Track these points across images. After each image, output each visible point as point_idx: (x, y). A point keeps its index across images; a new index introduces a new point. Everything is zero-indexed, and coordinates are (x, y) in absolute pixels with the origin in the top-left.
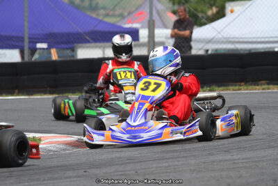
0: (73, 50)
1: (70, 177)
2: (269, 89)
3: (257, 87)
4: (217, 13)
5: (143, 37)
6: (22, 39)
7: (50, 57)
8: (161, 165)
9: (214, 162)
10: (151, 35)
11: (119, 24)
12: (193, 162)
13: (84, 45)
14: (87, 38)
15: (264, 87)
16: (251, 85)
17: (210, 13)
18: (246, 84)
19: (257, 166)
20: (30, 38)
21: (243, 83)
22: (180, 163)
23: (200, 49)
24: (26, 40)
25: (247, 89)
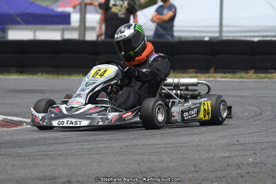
0: (4, 31)
3: (185, 75)
5: (75, 21)
8: (83, 147)
10: (83, 20)
11: (50, 7)
12: (116, 145)
13: (15, 26)
14: (19, 20)
15: (192, 75)
16: (179, 73)
18: (174, 72)
19: (179, 151)
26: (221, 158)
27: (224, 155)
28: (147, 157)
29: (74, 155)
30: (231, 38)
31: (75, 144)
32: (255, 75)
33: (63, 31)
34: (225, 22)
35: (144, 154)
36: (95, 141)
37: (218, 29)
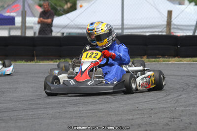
4: (71, 7)
5: (18, 23)
8: (28, 113)
12: (51, 111)
17: (66, 7)
19: (96, 116)
22: (42, 112)
23: (58, 33)
26: (126, 120)
27: (129, 118)
28: (74, 120)
30: (129, 34)
31: (21, 111)
32: (147, 60)
33: (10, 30)
34: (125, 22)
35: (72, 118)
36: (36, 109)
37: (120, 27)
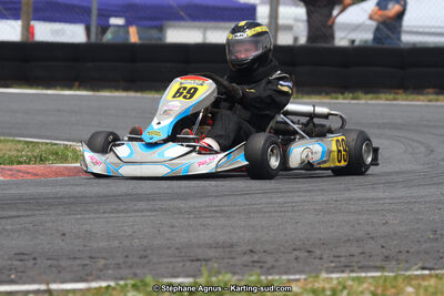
0: (161, 29)
1: (142, 211)
2: (437, 100)
3: (422, 98)
6: (87, 11)
7: (127, 39)
9: (349, 200)
10: (274, 15)
13: (177, 23)
14: (182, 13)
15: (431, 97)
16: (412, 93)
18: (405, 92)
20: (99, 10)
21: (400, 91)
24: (94, 12)
25: (406, 100)
29: (259, 212)
